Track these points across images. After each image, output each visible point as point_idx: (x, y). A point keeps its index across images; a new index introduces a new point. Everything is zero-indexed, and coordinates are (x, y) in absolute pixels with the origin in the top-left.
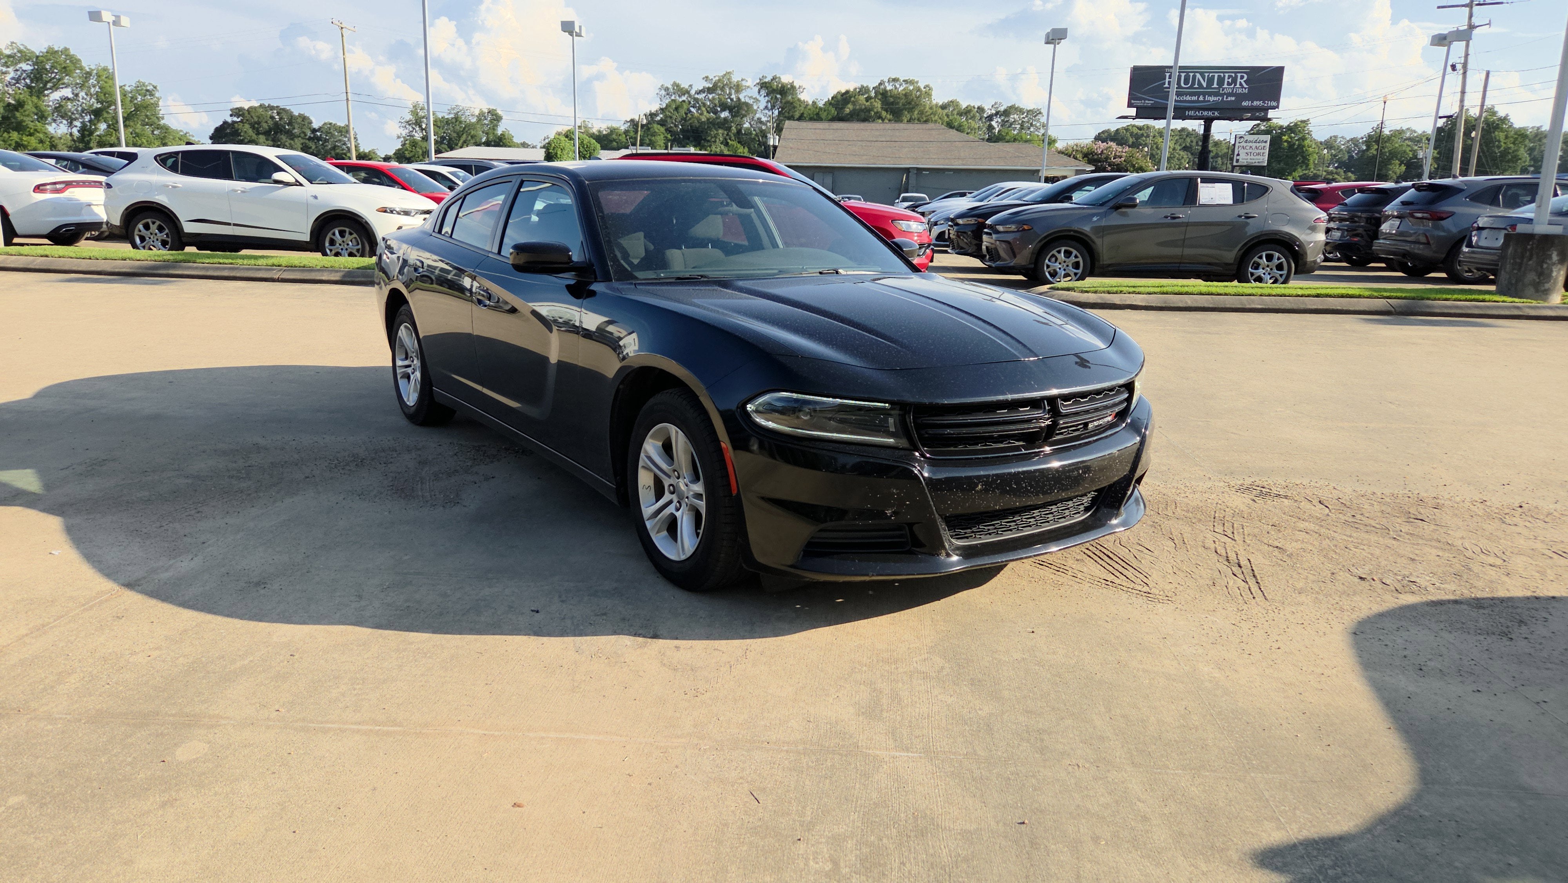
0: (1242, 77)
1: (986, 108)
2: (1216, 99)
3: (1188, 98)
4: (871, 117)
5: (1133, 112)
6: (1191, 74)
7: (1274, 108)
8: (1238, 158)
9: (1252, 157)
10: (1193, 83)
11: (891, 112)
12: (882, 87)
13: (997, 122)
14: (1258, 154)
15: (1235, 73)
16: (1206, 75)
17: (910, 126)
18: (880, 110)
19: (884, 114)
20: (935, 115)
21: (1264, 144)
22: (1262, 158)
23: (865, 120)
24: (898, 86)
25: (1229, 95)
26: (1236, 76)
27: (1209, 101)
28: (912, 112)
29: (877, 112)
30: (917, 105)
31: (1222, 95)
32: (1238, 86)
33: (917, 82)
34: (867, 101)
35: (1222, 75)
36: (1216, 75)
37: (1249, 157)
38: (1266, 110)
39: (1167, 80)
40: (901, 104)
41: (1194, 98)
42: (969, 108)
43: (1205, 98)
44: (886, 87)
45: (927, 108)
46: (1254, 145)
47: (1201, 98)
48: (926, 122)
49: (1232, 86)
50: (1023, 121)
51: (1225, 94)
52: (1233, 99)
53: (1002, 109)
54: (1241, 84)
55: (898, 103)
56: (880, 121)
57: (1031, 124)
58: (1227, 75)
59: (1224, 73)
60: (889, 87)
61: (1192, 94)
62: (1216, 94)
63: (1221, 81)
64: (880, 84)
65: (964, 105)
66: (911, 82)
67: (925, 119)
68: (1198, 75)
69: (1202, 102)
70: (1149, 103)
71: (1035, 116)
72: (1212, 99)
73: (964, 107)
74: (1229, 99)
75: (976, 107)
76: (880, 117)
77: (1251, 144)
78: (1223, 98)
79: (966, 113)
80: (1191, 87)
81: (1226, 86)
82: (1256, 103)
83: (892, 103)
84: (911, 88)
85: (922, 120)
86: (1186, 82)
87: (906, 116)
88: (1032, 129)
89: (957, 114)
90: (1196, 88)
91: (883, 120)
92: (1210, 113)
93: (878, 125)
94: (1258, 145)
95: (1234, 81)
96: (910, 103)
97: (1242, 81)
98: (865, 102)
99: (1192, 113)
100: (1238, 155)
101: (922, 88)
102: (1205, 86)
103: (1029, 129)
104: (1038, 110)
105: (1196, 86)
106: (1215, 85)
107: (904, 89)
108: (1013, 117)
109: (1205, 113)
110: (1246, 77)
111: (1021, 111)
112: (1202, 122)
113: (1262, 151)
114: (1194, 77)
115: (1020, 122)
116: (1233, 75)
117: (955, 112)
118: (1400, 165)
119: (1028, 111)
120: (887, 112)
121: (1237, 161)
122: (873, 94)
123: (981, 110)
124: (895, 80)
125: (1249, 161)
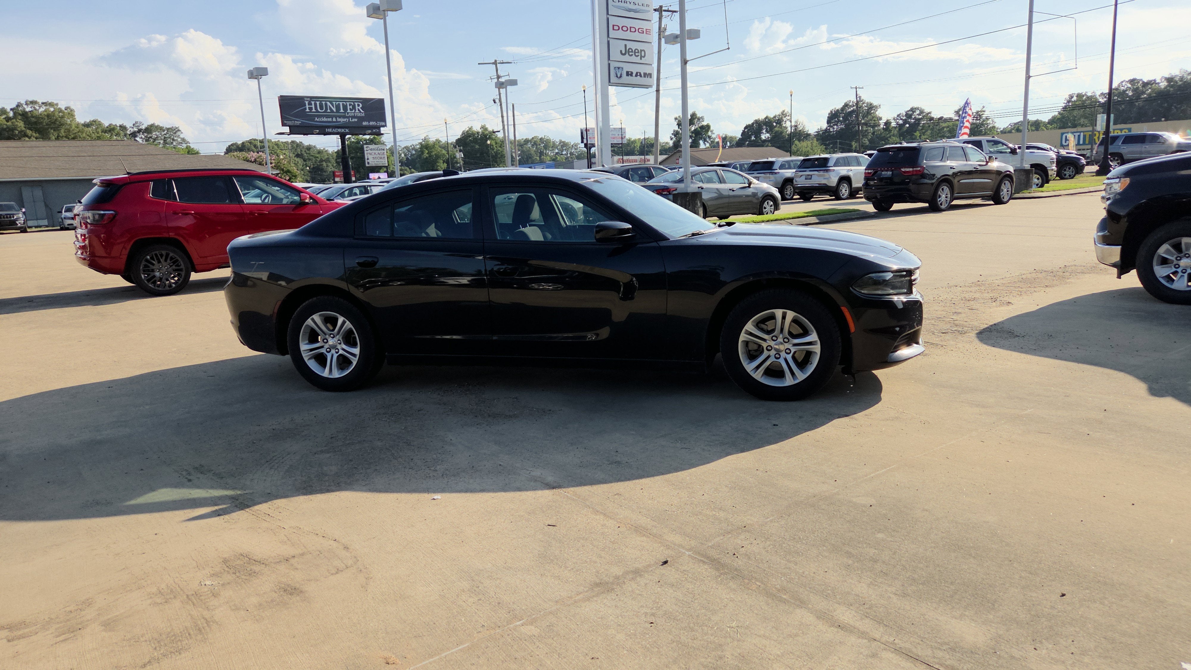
0: (359, 105)
1: (128, 126)
2: (345, 120)
3: (325, 119)
4: (16, 135)
5: (287, 129)
6: (324, 103)
7: (383, 126)
8: (368, 161)
9: (377, 160)
10: (326, 109)
11: (36, 131)
12: (20, 108)
13: (141, 138)
14: (381, 158)
15: (354, 102)
16: (334, 103)
17: (58, 143)
18: (24, 129)
19: (29, 132)
20: (82, 133)
21: (383, 151)
22: (383, 160)
23: (9, 138)
24: (37, 108)
25: (353, 117)
26: (355, 105)
27: (340, 122)
28: (58, 130)
29: (22, 131)
30: (62, 125)
31: (348, 117)
32: (357, 111)
33: (57, 104)
34: (7, 121)
35: (345, 103)
36: (341, 103)
37: (375, 160)
38: (379, 128)
39: (307, 106)
40: (44, 124)
41: (330, 119)
42: (112, 127)
43: (337, 119)
44: (24, 109)
45: (73, 127)
46: (377, 152)
47: (334, 120)
48: (73, 138)
49: (354, 111)
50: (165, 137)
51: (350, 117)
52: (356, 120)
53: (143, 127)
54: (359, 110)
55: (42, 123)
56: (27, 139)
57: (173, 140)
58: (348, 103)
59: (346, 102)
60: (28, 109)
61: (327, 117)
62: (344, 117)
63: (345, 108)
64: (18, 106)
65: (106, 124)
66: (51, 104)
67: (72, 136)
68: (328, 103)
69: (334, 122)
70: (298, 123)
71: (175, 133)
72: (342, 120)
73: (107, 125)
74: (353, 120)
75: (118, 125)
76: (26, 135)
77: (374, 151)
78: (349, 120)
79: (110, 131)
80: (326, 111)
81: (349, 111)
82: (372, 123)
83: (35, 123)
84: (52, 109)
85: (70, 137)
86: (321, 108)
87: (53, 135)
88: (174, 144)
89: (102, 132)
90: (329, 112)
91: (30, 138)
92: (343, 130)
93: (27, 143)
94: (379, 152)
95: (354, 107)
96: (54, 123)
97: (359, 108)
98: (6, 123)
99: (330, 130)
100: (368, 159)
101: (63, 109)
102: (335, 110)
103: (172, 143)
104: (177, 128)
105: (329, 111)
106: (342, 111)
107: (45, 111)
108: (154, 135)
109: (339, 130)
110: (361, 106)
111: (161, 129)
112: (338, 136)
113: (383, 156)
114: (326, 105)
115: (163, 138)
116: (352, 103)
117: (99, 130)
118: (443, 163)
119: (168, 129)
120: (31, 130)
121: (368, 163)
122: (11, 114)
123: (123, 128)
124: (33, 102)
125: (376, 163)
